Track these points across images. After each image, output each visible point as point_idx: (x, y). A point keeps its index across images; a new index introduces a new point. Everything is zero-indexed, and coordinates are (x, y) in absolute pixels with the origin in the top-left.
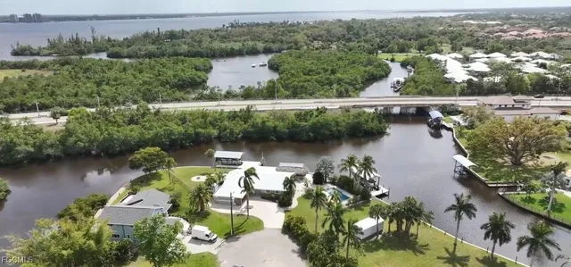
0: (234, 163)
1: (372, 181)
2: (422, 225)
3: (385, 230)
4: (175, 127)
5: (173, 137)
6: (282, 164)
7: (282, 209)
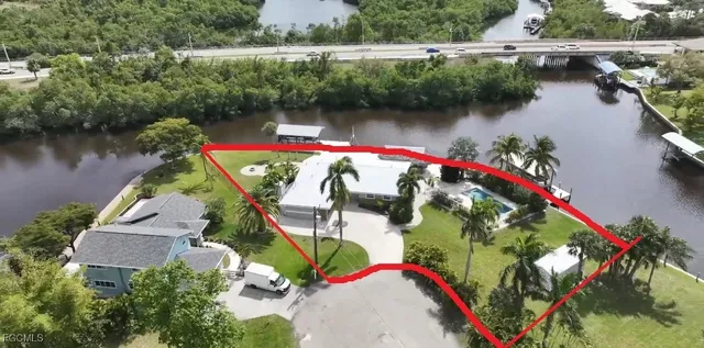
0: (308, 147)
4: (214, 85)
5: (210, 101)
7: (397, 228)
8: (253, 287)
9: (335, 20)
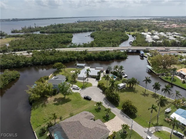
0: (83, 67)
1: (123, 73)
2: (136, 85)
3: (126, 87)
4: (65, 56)
5: (64, 59)
6: (97, 68)
7: (97, 81)
8: (74, 88)
9: (88, 42)
